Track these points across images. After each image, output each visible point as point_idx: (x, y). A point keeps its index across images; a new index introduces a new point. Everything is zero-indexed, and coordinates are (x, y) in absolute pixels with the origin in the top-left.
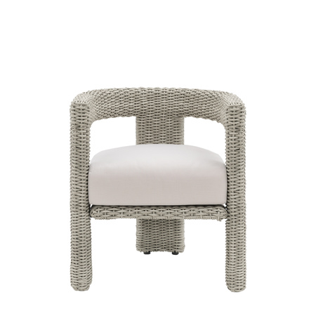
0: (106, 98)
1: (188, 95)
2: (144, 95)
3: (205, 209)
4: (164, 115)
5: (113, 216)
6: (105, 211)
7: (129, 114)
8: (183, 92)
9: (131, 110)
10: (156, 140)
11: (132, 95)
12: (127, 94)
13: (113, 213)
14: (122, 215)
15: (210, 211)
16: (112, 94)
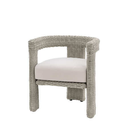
0: (52, 39)
1: (85, 39)
2: (69, 38)
3: (77, 84)
4: (76, 47)
5: (44, 84)
6: (41, 82)
7: (63, 46)
8: (84, 38)
9: (64, 44)
10: (74, 56)
11: (65, 38)
12: (62, 38)
13: (43, 83)
14: (46, 84)
15: (79, 85)
16: (56, 37)
